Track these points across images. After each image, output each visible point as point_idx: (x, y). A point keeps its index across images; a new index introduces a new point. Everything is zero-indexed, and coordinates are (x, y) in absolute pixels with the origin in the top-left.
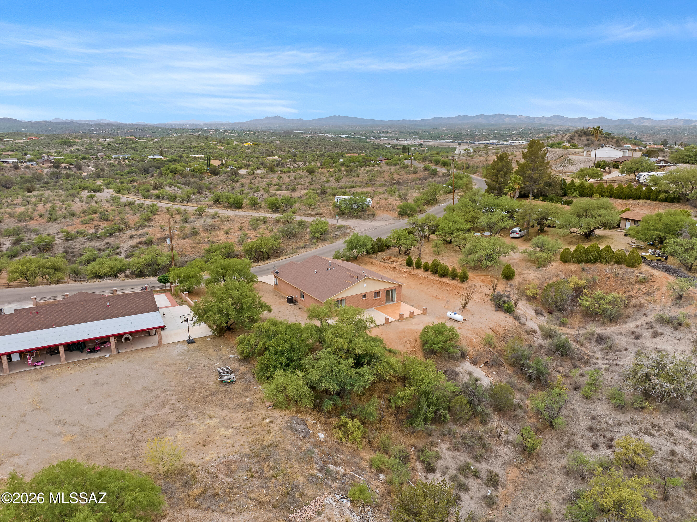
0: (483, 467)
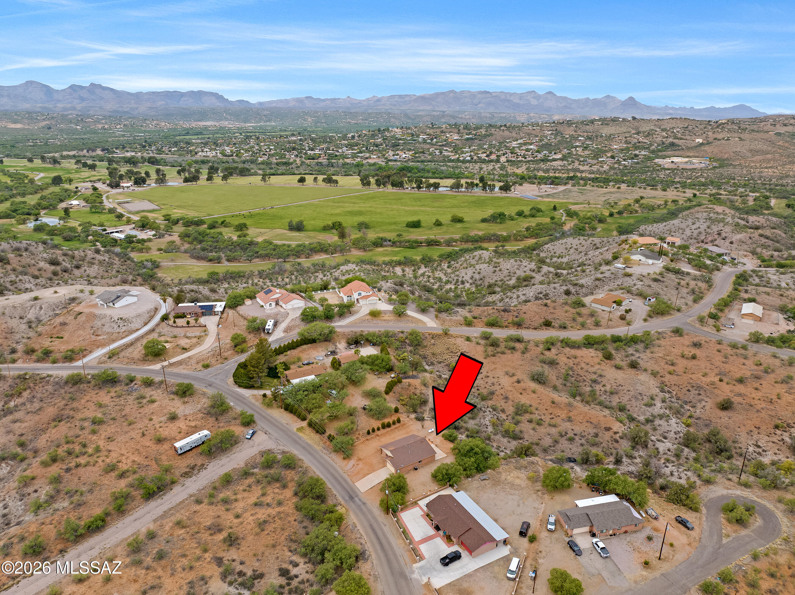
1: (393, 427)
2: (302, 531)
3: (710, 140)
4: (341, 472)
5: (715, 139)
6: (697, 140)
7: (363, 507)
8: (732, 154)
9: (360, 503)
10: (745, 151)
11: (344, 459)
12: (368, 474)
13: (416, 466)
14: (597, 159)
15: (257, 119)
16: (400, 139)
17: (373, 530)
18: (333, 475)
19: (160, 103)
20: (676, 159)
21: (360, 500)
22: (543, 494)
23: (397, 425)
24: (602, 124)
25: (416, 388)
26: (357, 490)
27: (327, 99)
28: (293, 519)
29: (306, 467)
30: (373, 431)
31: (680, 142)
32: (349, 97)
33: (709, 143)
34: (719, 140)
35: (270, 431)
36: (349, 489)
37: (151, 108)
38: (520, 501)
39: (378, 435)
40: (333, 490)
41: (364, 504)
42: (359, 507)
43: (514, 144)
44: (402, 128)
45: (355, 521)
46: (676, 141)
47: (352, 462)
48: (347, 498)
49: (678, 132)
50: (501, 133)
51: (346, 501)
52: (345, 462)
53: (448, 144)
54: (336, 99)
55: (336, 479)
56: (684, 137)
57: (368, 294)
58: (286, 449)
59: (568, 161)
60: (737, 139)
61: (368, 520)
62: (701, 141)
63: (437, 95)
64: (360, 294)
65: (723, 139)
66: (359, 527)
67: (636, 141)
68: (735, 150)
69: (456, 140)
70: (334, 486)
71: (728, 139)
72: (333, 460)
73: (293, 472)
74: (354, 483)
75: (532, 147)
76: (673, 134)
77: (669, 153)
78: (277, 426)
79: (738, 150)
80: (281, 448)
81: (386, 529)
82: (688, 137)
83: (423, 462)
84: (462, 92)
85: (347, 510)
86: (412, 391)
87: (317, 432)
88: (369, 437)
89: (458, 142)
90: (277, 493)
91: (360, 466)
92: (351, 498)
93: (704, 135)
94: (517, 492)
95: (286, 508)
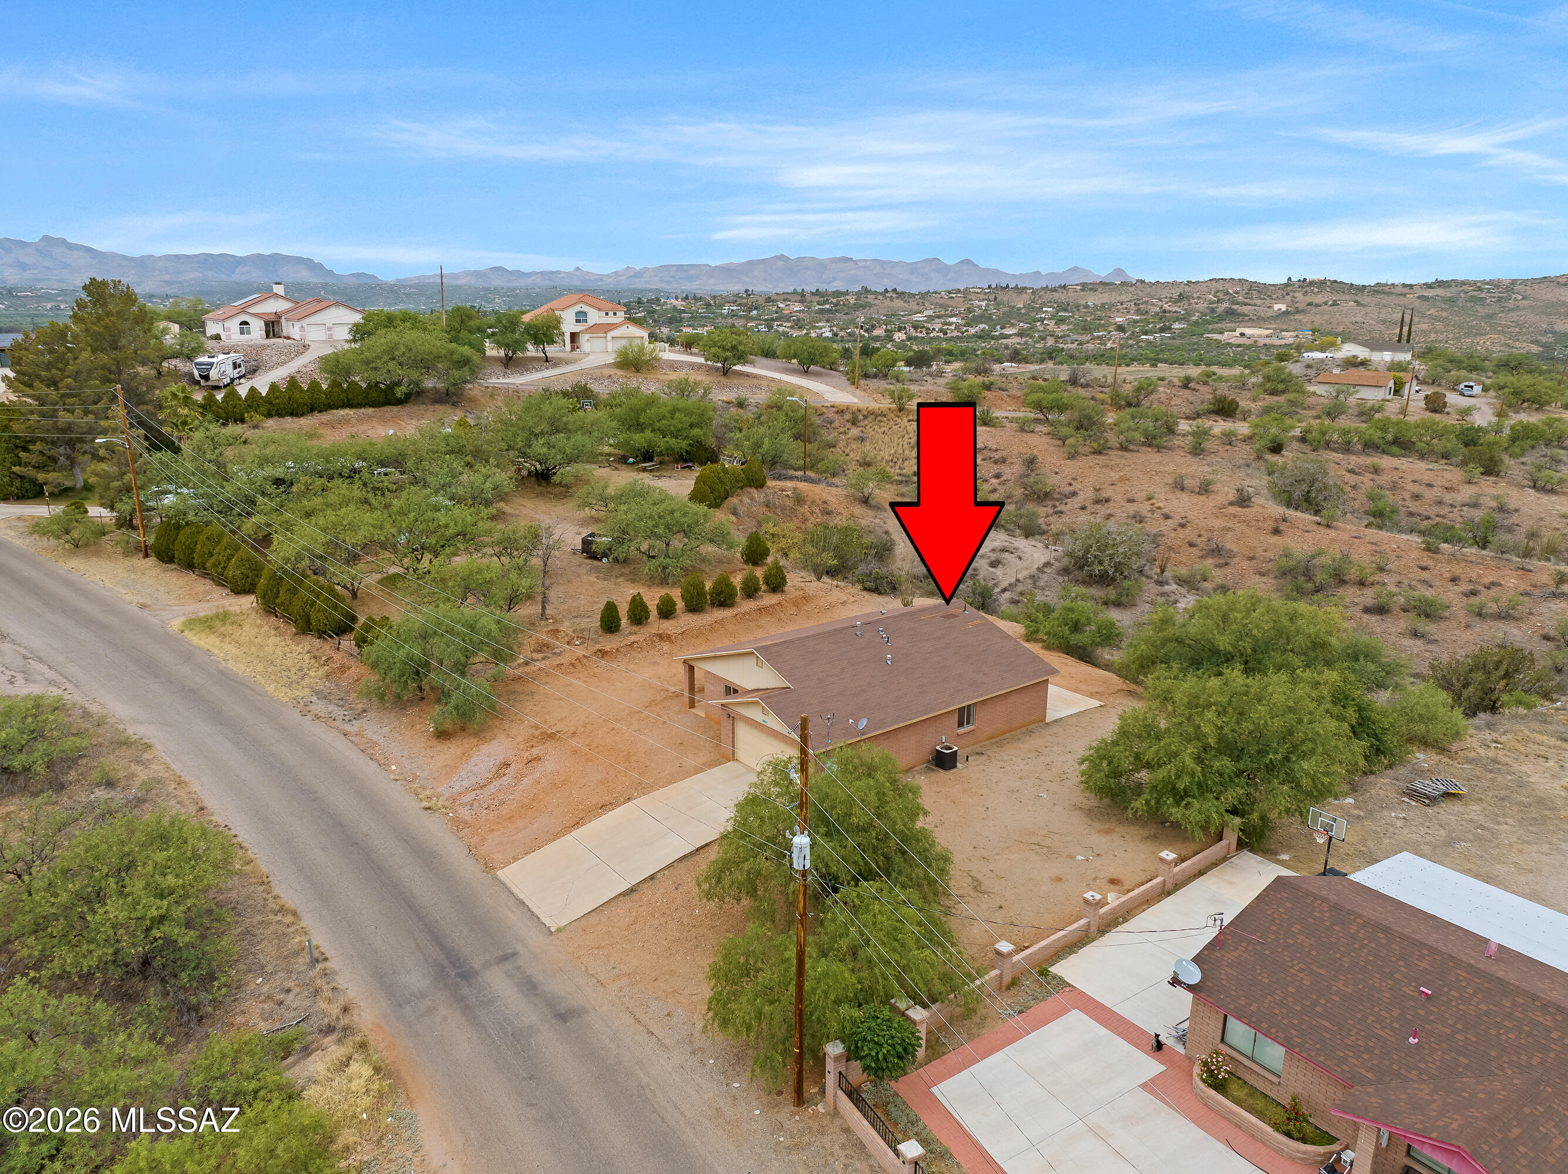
3: (1301, 306)
4: (414, 812)
5: (1310, 304)
6: (1276, 307)
8: (1351, 326)
10: (1372, 322)
11: (442, 735)
12: (605, 807)
13: (945, 738)
14: (1091, 333)
15: (389, 301)
16: (684, 311)
19: (189, 276)
20: (1248, 331)
21: (530, 987)
24: (1082, 290)
27: (535, 273)
31: (1245, 309)
32: (578, 269)
33: (1298, 311)
34: (1317, 305)
37: (169, 283)
43: (918, 317)
44: (687, 298)
46: (1235, 307)
47: (496, 750)
48: (415, 976)
49: (1237, 293)
50: (887, 302)
51: (398, 1000)
52: (451, 750)
53: (783, 318)
54: (552, 273)
56: (1251, 302)
57: (611, 319)
59: (1032, 337)
60: (1352, 303)
62: (1283, 307)
63: (752, 264)
64: (581, 317)
65: (1326, 303)
67: (1158, 309)
68: (1353, 319)
69: (799, 311)
71: (1335, 304)
72: (367, 749)
74: (489, 868)
75: (954, 320)
76: (1228, 297)
77: (1228, 325)
79: (1359, 319)
82: (1259, 302)
83: (982, 723)
84: (800, 260)
87: (305, 626)
88: (609, 643)
89: (801, 315)
91: (550, 765)
92: (454, 973)
93: (1287, 297)
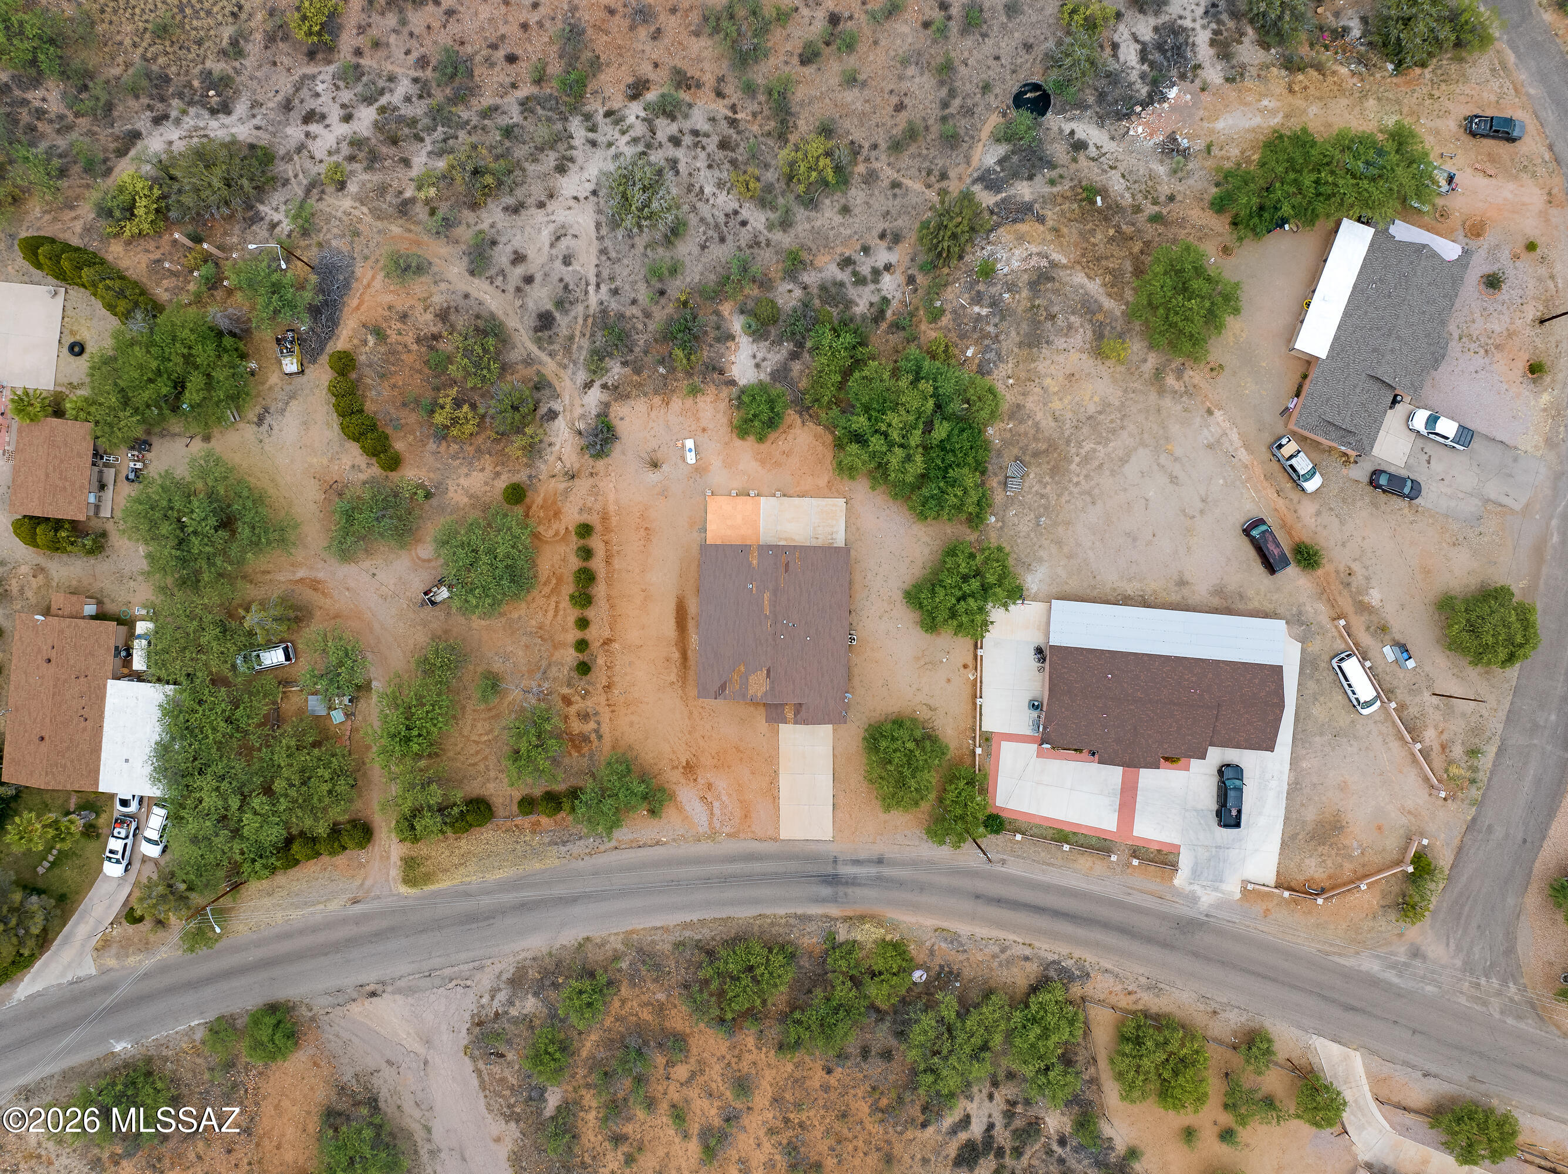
0: (844, 276)
1: (597, 564)
2: (875, 1068)
4: (705, 848)
7: (886, 871)
9: (873, 870)
11: (656, 810)
12: (773, 783)
17: (999, 901)
18: (707, 881)
21: (857, 862)
22: (1179, 374)
23: (596, 543)
25: (404, 317)
26: (813, 847)
28: (821, 1073)
29: (626, 943)
30: (582, 645)
35: (370, 977)
36: (792, 866)
38: (1163, 459)
39: (607, 642)
40: (768, 911)
41: (880, 861)
42: (880, 881)
45: (930, 922)
47: (688, 796)
48: (826, 891)
51: (834, 900)
52: (670, 814)
55: (726, 880)
58: (507, 967)
61: (953, 891)
66: (963, 929)
70: (756, 901)
72: (642, 845)
73: (625, 991)
74: (776, 840)
78: (352, 942)
80: (485, 981)
81: (1015, 868)
85: (878, 921)
86: (410, 339)
87: (469, 825)
88: (599, 676)
90: (693, 1075)
91: (717, 782)
92: (833, 880)
94: (1125, 439)
95: (769, 1075)
